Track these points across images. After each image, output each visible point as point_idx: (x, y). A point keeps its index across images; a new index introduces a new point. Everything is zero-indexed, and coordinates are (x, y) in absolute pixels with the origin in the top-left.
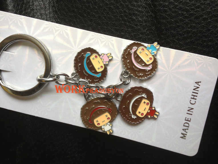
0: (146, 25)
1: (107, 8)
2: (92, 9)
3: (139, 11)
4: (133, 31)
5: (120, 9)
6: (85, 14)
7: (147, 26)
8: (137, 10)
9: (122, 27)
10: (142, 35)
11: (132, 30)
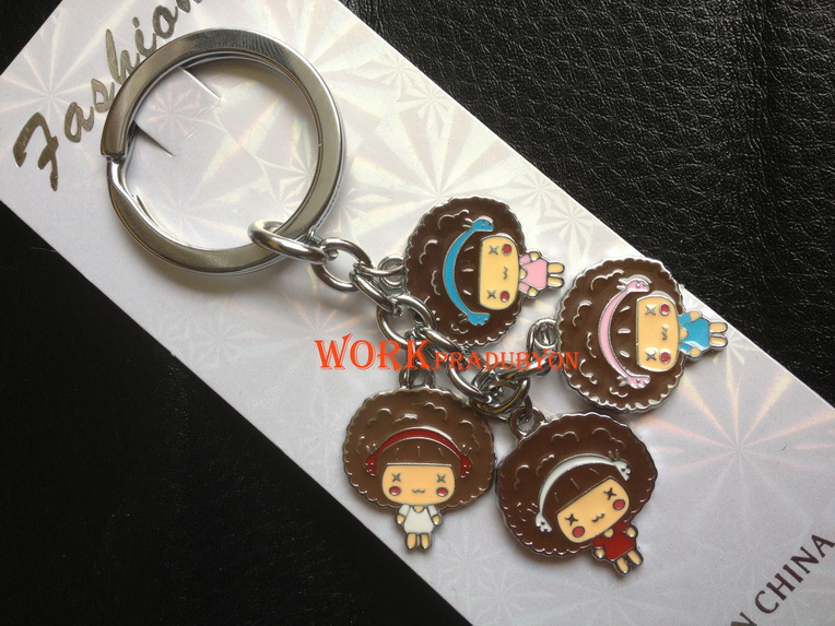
0: (726, 127)
1: (577, 34)
2: (519, 29)
3: (705, 69)
4: (667, 141)
5: (630, 46)
6: (485, 43)
7: (728, 128)
8: (699, 61)
9: (623, 119)
10: (702, 160)
11: (663, 138)
